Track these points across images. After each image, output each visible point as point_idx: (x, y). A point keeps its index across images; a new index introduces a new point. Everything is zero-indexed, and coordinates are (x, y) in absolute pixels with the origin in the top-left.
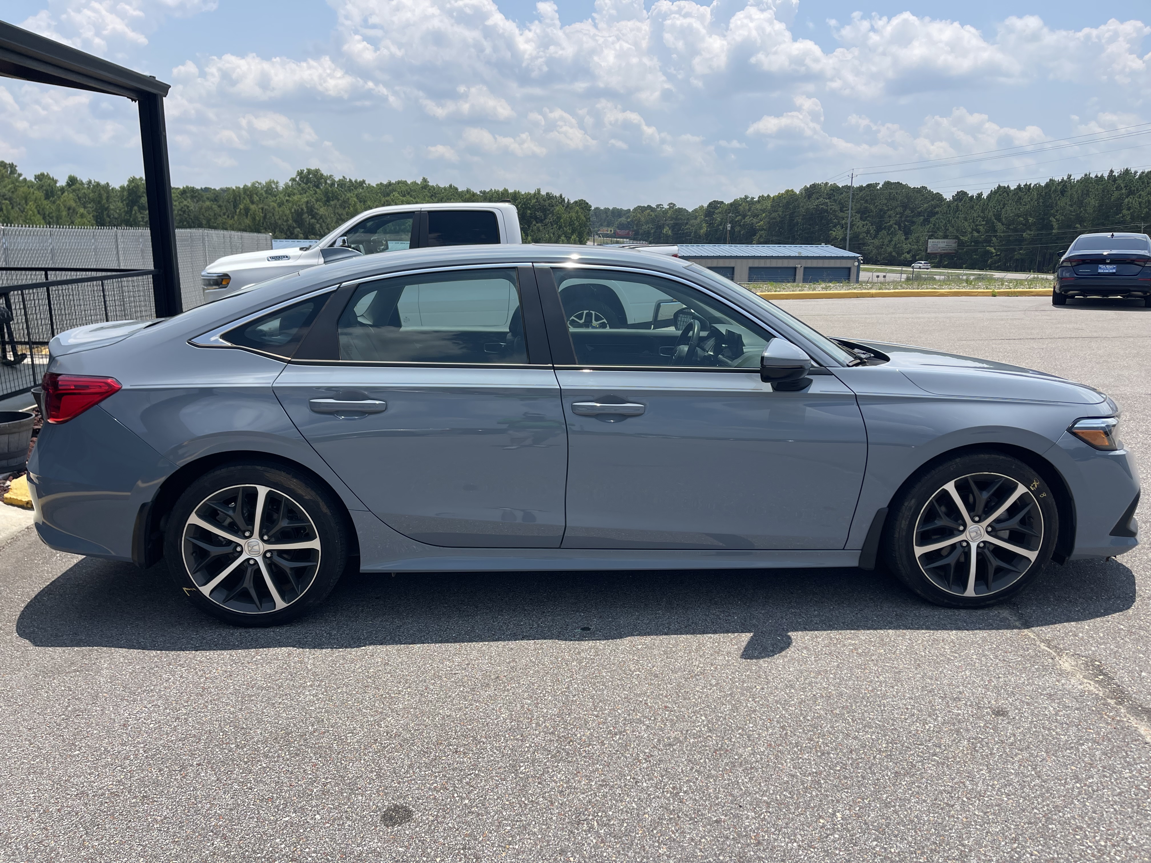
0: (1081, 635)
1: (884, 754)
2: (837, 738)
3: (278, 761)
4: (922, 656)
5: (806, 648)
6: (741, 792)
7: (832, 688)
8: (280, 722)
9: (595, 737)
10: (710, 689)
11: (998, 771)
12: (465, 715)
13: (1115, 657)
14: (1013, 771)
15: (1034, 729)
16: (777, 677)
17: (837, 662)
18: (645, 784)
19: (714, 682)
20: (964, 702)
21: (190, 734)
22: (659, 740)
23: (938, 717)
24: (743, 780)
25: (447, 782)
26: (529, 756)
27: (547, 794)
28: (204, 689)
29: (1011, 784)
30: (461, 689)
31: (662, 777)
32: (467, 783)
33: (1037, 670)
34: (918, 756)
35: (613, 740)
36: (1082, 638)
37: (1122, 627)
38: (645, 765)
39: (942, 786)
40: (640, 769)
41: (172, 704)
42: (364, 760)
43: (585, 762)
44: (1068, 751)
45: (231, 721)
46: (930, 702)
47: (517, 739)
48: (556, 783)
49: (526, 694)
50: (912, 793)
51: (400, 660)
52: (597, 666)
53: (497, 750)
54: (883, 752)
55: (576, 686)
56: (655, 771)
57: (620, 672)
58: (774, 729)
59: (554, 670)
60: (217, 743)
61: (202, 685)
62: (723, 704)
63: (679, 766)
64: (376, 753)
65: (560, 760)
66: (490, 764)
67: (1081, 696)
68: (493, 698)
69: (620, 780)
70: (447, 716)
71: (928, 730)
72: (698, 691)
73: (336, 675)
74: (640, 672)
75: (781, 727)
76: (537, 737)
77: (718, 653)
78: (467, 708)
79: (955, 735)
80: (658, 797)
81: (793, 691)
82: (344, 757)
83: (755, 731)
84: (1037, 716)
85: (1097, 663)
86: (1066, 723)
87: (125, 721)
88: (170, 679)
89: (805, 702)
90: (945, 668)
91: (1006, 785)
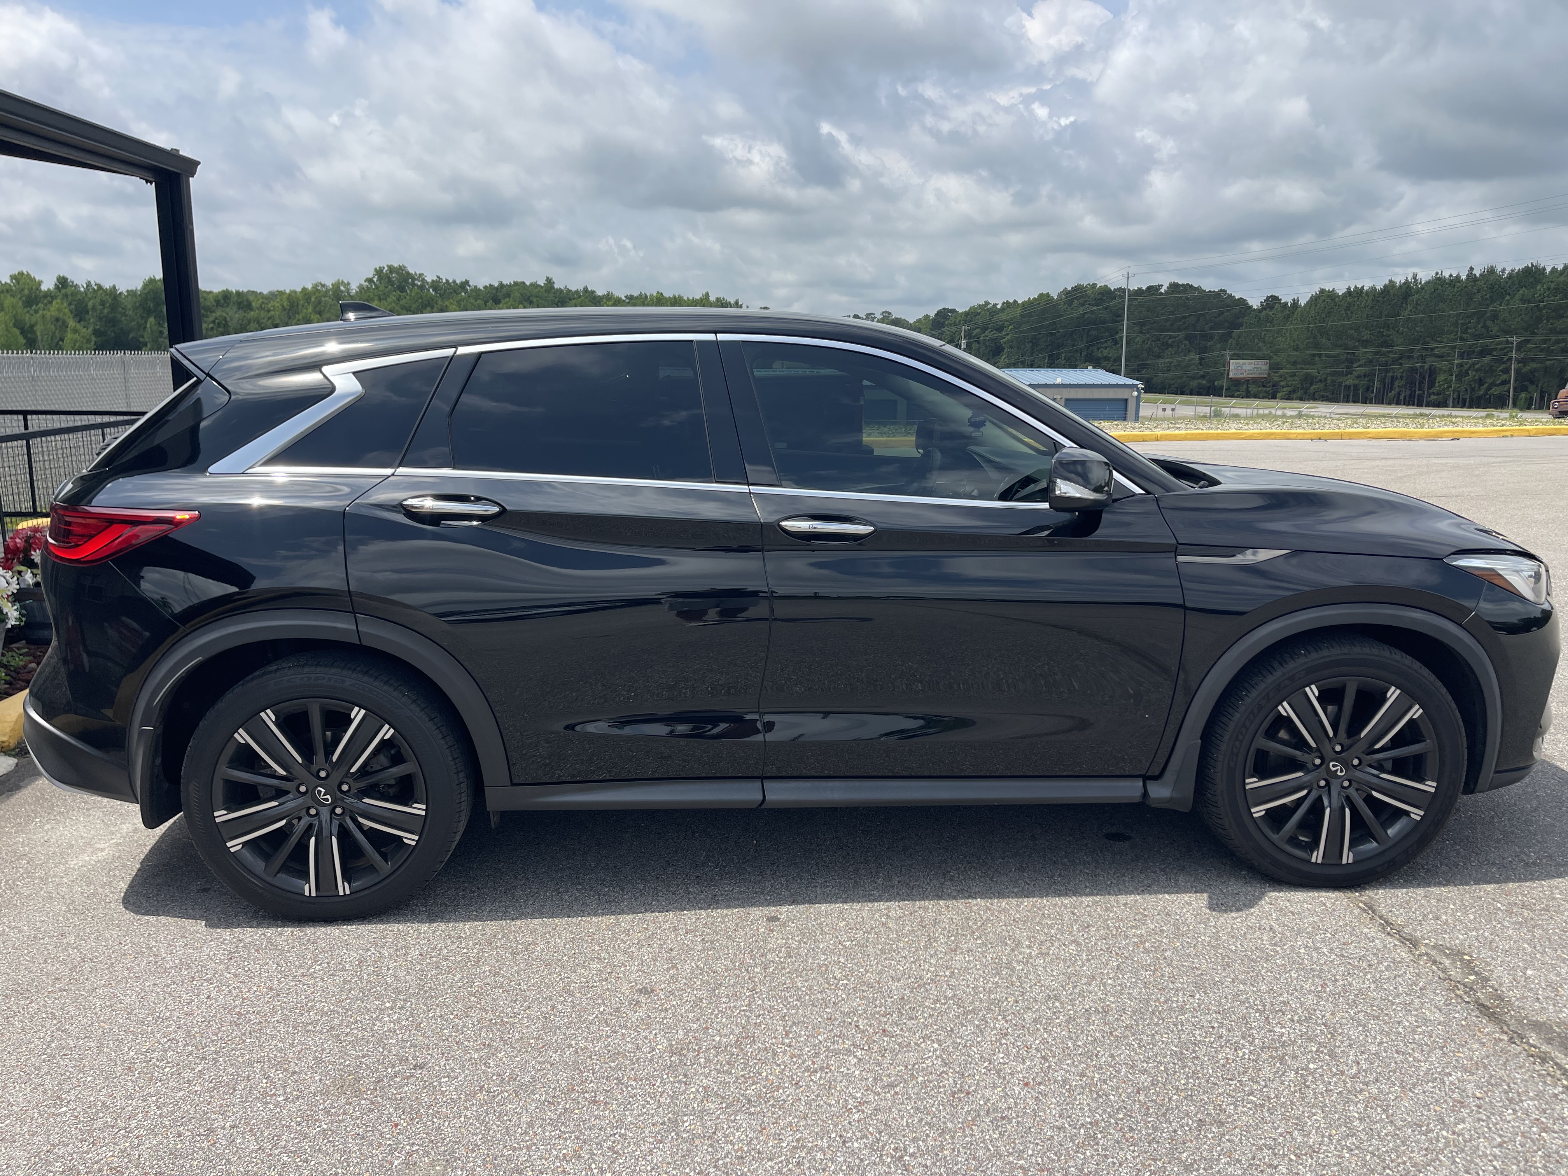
0: (1444, 917)
1: (1182, 1094)
2: (1119, 1072)
3: (343, 1120)
4: (1232, 951)
5: (1073, 942)
6: (988, 1153)
7: (1112, 999)
8: (348, 1062)
9: (788, 1077)
10: (945, 1004)
11: (1337, 1116)
12: (606, 1046)
13: (1491, 949)
14: (1357, 1115)
15: (1384, 1054)
16: (1035, 985)
17: (1117, 960)
18: (856, 1145)
19: (950, 994)
20: (1289, 1016)
21: (221, 1082)
22: (875, 1079)
23: (1254, 1038)
24: (990, 1136)
25: (581, 1148)
26: (696, 1105)
27: (721, 1162)
28: (239, 1013)
29: (1355, 1134)
30: (601, 1009)
31: (880, 1133)
32: (609, 1148)
33: (1388, 968)
34: (1229, 1095)
35: (812, 1080)
36: (1446, 922)
37: (1499, 905)
38: (856, 1117)
39: (1261, 1139)
40: (850, 1123)
41: (195, 1037)
42: (465, 1116)
43: (774, 1113)
44: (1430, 1084)
45: (279, 1062)
46: (1244, 1018)
47: (679, 1082)
48: (734, 1145)
49: (691, 1015)
50: (1222, 1150)
51: (516, 968)
52: (789, 972)
53: (651, 1098)
54: (1181, 1091)
55: (760, 1002)
56: (870, 1125)
57: (821, 981)
58: (1032, 1061)
59: (729, 980)
60: (258, 1095)
61: (238, 1010)
62: (963, 1025)
63: (902, 1117)
64: (482, 1106)
65: (738, 1111)
66: (642, 1118)
67: (1447, 1005)
68: (646, 1022)
69: (822, 1139)
70: (582, 1050)
71: (1243, 1058)
72: (928, 1007)
73: (426, 992)
74: (849, 980)
75: (1044, 1058)
76: (706, 1077)
77: (956, 950)
78: (608, 1037)
79: (1278, 1065)
80: (875, 1164)
81: (1057, 1004)
82: (438, 1112)
83: (1007, 1063)
84: (1388, 1034)
85: (1466, 957)
86: (1427, 1045)
87: (131, 1063)
88: (193, 1001)
89: (1074, 1020)
90: (1263, 967)
91: (1348, 1135)
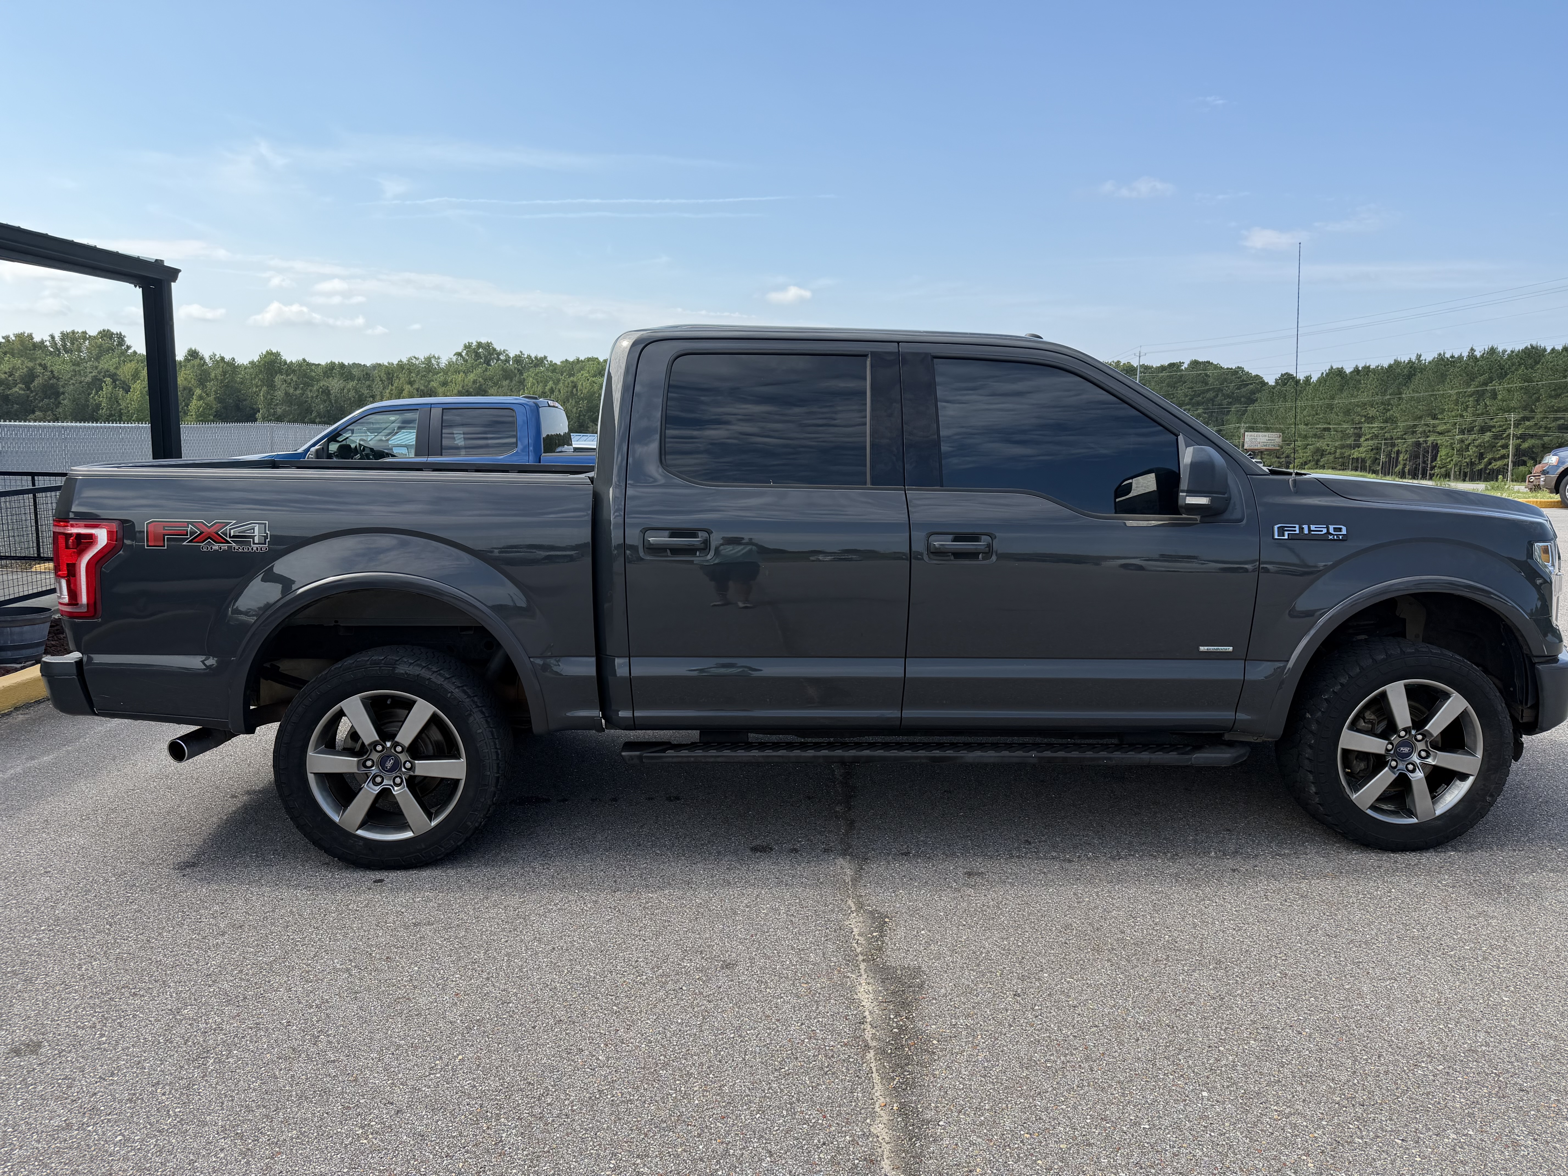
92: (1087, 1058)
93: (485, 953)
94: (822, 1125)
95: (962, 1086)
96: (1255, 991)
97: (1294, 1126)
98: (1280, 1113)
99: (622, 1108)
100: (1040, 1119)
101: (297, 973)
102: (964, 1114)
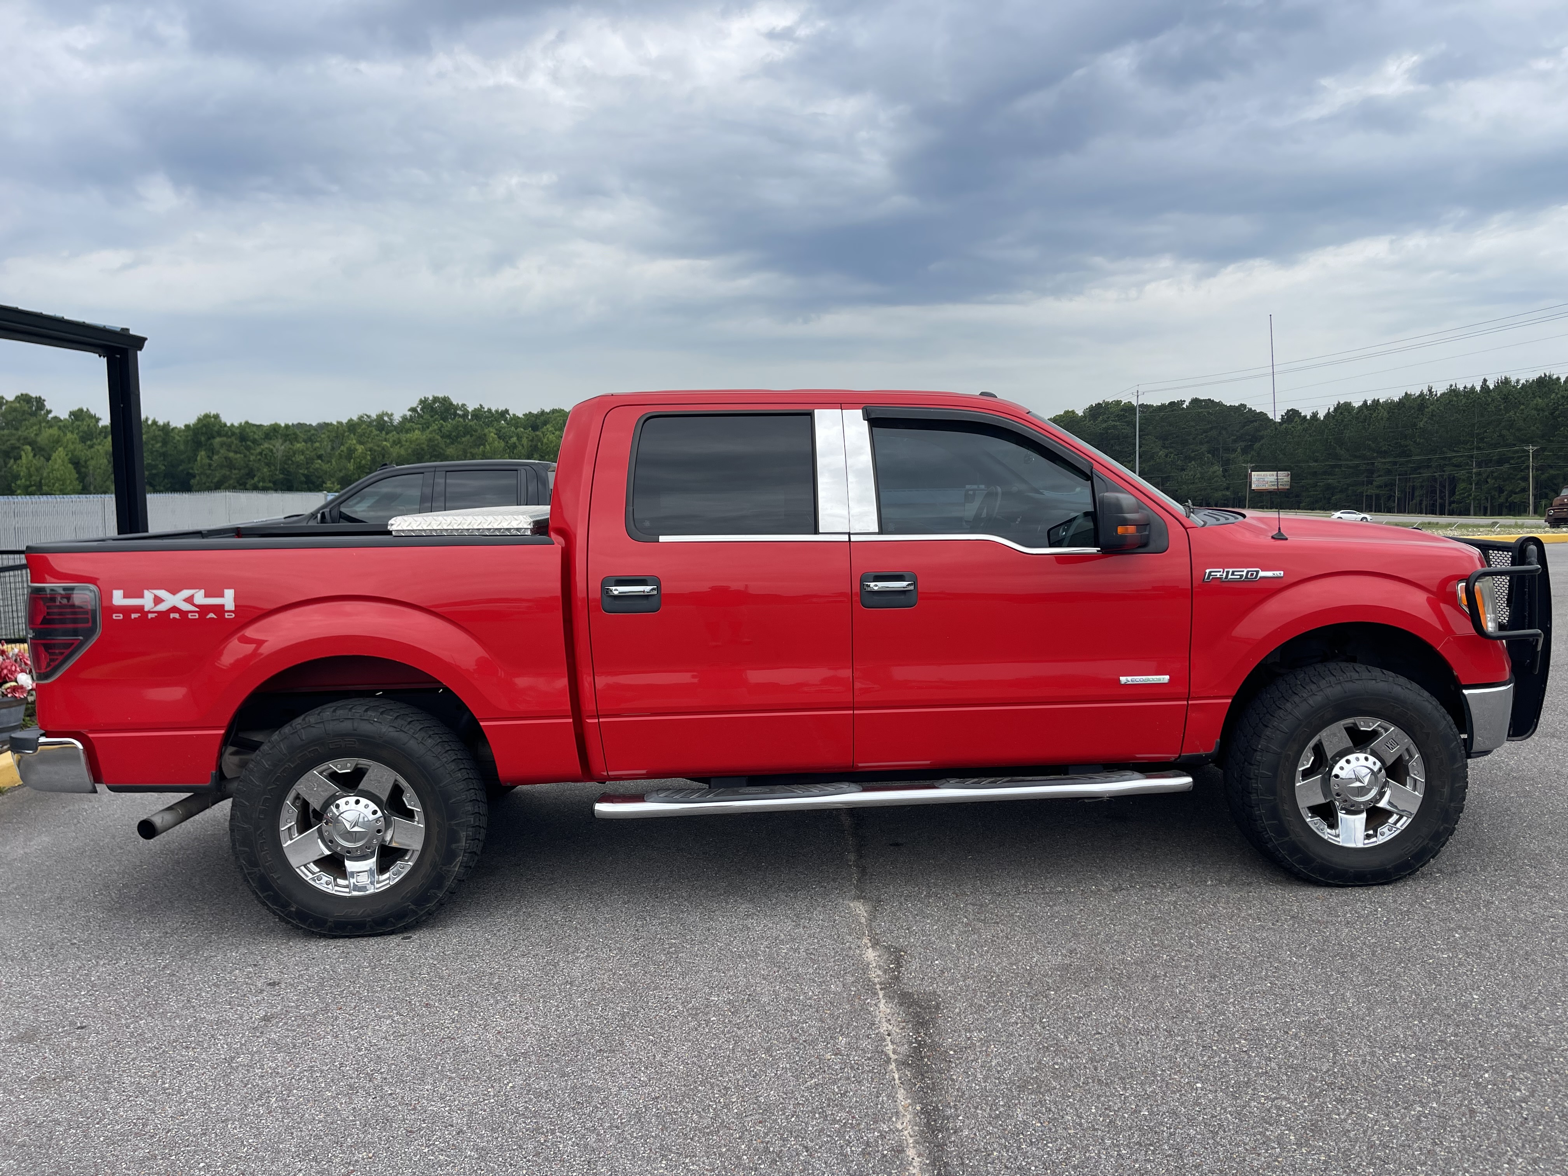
85: (902, 953)
92: (1092, 1060)
93: (520, 997)
94: (852, 1124)
95: (977, 1087)
96: (1246, 999)
97: (1279, 1108)
98: (1267, 1098)
99: (668, 1119)
100: (1050, 1110)
101: (340, 1021)
102: (981, 1109)
